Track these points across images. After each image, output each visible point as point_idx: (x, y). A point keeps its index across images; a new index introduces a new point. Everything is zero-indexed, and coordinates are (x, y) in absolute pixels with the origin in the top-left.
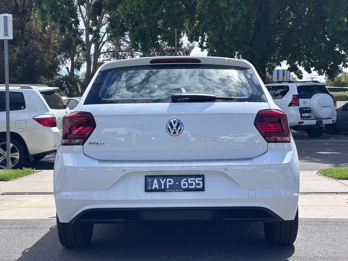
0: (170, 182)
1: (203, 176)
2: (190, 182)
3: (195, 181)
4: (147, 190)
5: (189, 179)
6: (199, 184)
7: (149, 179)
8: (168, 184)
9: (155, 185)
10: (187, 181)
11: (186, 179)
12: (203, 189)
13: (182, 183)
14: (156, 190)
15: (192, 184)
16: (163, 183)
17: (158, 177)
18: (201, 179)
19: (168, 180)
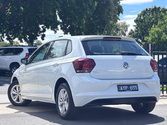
0: (126, 87)
1: (137, 85)
2: (133, 87)
3: (135, 87)
4: (119, 91)
5: (133, 86)
6: (136, 88)
7: (119, 86)
8: (126, 88)
9: (121, 89)
10: (132, 87)
11: (131, 86)
12: (138, 90)
13: (131, 88)
14: (122, 91)
15: (134, 88)
16: (124, 88)
17: (122, 85)
18: (137, 86)
19: (125, 86)
